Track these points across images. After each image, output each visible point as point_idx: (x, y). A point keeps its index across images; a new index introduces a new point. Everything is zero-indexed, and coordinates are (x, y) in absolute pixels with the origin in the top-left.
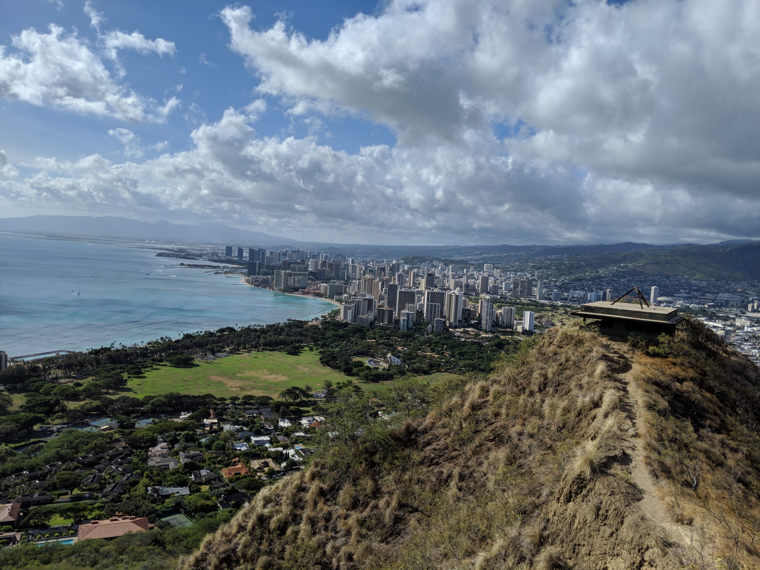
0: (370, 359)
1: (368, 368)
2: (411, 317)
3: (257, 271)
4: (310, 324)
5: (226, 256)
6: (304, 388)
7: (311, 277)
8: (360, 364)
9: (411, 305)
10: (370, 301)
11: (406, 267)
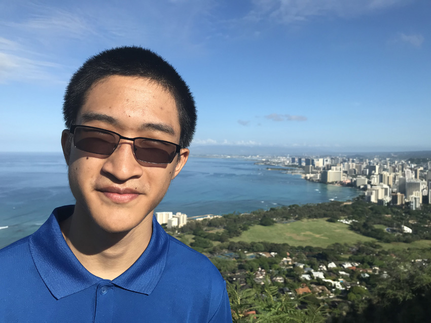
0: (387, 228)
1: (387, 234)
2: (418, 200)
3: (310, 171)
4: (345, 204)
5: (292, 162)
6: (343, 244)
7: (344, 174)
8: (380, 231)
9: (417, 192)
10: (386, 189)
11: (413, 166)
